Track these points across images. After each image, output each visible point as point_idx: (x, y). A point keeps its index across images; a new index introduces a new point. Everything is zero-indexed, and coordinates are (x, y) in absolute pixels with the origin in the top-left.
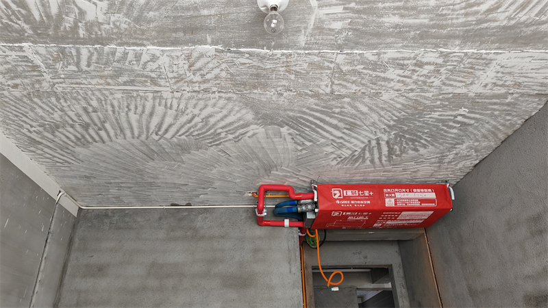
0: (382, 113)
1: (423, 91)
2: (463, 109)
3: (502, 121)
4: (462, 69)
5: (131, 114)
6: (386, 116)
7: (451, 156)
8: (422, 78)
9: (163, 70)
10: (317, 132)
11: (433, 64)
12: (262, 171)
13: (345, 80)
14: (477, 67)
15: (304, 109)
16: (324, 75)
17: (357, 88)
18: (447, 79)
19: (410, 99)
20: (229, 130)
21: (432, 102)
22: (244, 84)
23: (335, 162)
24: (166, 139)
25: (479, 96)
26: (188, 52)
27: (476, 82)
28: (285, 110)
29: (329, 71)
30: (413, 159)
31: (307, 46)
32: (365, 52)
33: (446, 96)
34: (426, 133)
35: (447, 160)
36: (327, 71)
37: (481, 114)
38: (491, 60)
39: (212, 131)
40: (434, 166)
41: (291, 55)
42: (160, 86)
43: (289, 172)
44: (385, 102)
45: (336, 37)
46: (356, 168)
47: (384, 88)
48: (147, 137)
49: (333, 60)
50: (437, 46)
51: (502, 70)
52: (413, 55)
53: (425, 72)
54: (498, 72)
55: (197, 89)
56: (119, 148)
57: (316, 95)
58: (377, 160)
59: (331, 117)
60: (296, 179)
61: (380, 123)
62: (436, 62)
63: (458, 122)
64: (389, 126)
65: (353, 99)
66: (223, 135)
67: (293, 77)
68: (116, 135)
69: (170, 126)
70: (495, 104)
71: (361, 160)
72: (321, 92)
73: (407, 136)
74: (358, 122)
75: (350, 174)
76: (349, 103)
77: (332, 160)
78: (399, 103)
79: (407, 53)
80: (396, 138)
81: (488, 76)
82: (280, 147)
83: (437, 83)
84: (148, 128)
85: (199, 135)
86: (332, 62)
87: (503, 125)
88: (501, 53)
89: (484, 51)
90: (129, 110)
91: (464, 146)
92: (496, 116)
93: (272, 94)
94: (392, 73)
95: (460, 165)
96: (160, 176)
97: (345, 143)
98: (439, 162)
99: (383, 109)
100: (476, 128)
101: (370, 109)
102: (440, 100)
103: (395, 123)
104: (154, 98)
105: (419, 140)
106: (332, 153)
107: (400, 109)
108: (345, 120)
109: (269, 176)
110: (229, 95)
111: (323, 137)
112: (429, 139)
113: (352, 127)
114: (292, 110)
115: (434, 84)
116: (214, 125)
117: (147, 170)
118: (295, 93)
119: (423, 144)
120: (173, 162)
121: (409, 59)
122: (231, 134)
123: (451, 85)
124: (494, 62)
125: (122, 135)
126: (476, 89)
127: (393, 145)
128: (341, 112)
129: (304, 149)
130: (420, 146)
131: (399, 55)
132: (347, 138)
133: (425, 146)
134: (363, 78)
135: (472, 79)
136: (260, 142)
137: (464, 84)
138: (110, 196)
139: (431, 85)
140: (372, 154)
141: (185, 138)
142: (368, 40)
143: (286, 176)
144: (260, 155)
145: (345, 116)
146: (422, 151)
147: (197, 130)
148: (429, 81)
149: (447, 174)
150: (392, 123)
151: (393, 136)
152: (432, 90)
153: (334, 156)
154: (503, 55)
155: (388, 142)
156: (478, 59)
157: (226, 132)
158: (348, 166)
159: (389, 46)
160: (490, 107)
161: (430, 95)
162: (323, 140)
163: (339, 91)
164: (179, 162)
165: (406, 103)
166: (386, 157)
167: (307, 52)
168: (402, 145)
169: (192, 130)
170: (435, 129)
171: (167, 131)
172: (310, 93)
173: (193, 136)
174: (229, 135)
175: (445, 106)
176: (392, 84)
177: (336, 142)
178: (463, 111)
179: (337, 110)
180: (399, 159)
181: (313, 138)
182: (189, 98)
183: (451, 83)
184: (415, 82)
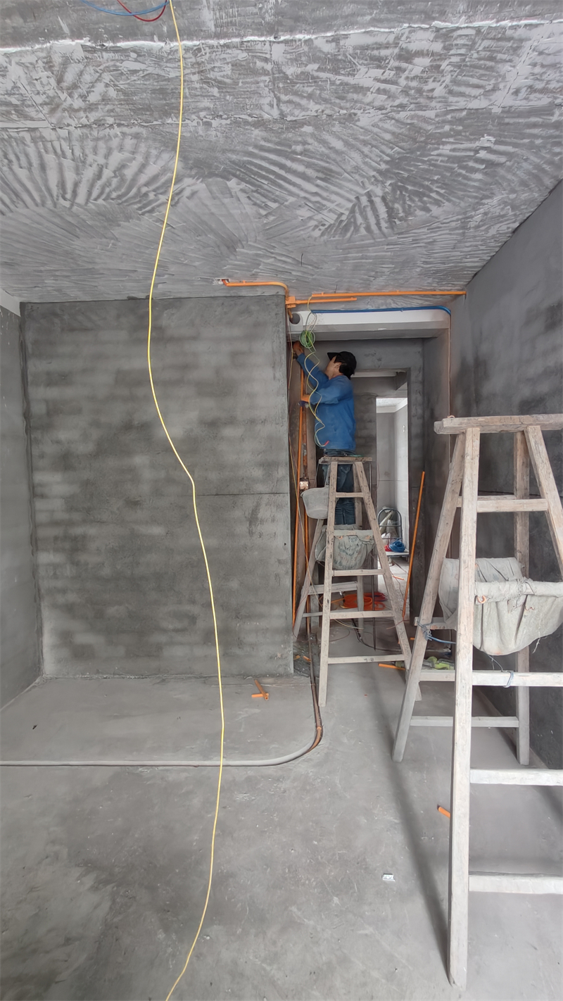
0: (366, 150)
1: (420, 107)
2: (487, 137)
3: (548, 156)
4: (476, 62)
5: (15, 167)
6: (372, 156)
7: (478, 218)
8: (414, 84)
9: (23, 91)
10: (280, 186)
11: (428, 55)
12: (224, 248)
13: (296, 93)
14: (499, 56)
15: (251, 149)
16: (262, 85)
17: (317, 107)
18: (454, 82)
19: (402, 123)
20: (158, 188)
21: (437, 128)
22: (147, 108)
23: (317, 233)
24: (79, 205)
25: (508, 112)
26: (44, 55)
27: (501, 86)
28: (224, 151)
29: (267, 78)
30: (425, 223)
31: (219, 29)
32: (313, 37)
33: (458, 115)
34: (437, 181)
35: (472, 224)
36: (263, 78)
37: (515, 145)
38: (521, 40)
39: (134, 191)
40: (458, 234)
41: (199, 50)
42: (32, 119)
43: (260, 249)
44: (366, 131)
45: (261, 9)
46: (349, 240)
47: (359, 105)
48: (55, 205)
49: (268, 56)
50: (428, 17)
51: (539, 59)
52: (391, 38)
53: (417, 70)
54: (534, 65)
55: (84, 121)
56: (28, 222)
57: (260, 123)
58: (374, 227)
59: (293, 160)
60: (273, 260)
61: (366, 168)
62: (431, 49)
63: (481, 161)
64: (380, 172)
65: (317, 127)
66: (152, 196)
67: (215, 91)
68: (13, 202)
69: (76, 185)
70: (535, 125)
71: (352, 228)
72: (266, 116)
73: (410, 188)
74: (334, 168)
75: (343, 249)
76: (313, 135)
77: (314, 230)
78: (386, 131)
79: (383, 33)
80: (394, 190)
81: (518, 72)
82: (235, 212)
83: (439, 91)
84: (49, 190)
85: (119, 197)
86: (266, 60)
87: (551, 163)
88: (536, 26)
89: (507, 23)
90: (10, 161)
91: (495, 201)
92: (539, 148)
93: (195, 123)
94: (366, 76)
95: (492, 232)
96: (97, 260)
97: (324, 202)
98: (463, 228)
99: (365, 143)
100: (509, 170)
101: (346, 143)
102: (450, 122)
103: (388, 167)
104: (34, 140)
105: (427, 193)
106: (310, 218)
107: (390, 142)
108: (314, 164)
109: (235, 256)
110: (135, 129)
111: (291, 194)
112: (442, 191)
113: (328, 175)
114: (233, 151)
115: (436, 94)
116: (134, 180)
117: (77, 252)
118: (228, 122)
119: (435, 200)
120: (104, 240)
121: (387, 46)
122: (161, 194)
123: (462, 94)
124: (527, 45)
125: (20, 202)
126: (502, 100)
127: (393, 202)
128: (305, 150)
129: (269, 214)
130: (430, 203)
131: (369, 40)
132: (325, 194)
133: (438, 203)
134: (322, 89)
135: (493, 81)
136: (206, 206)
137: (482, 91)
138: (49, 289)
139: (430, 94)
140: (365, 218)
141: (104, 203)
142: (313, 10)
143: (257, 255)
144: (214, 226)
145: (312, 158)
146: (435, 210)
147: (114, 190)
148: (426, 88)
149: (476, 246)
150: (383, 167)
151: (390, 188)
152: (433, 104)
153: (313, 223)
154: (539, 29)
155: (384, 199)
156: (499, 40)
157: (154, 191)
158: (337, 238)
159: (350, 21)
160: (528, 131)
161: (430, 114)
162: (291, 199)
163: (292, 115)
164: (112, 239)
165: (397, 131)
166: (386, 222)
167: (222, 42)
168: (404, 203)
169: (107, 190)
170: (448, 174)
171: (75, 193)
172: (250, 119)
173: (113, 199)
174: (160, 196)
175: (458, 133)
176: (369, 97)
177: (310, 201)
178: (487, 141)
179: (299, 148)
180: (405, 224)
181: (277, 196)
182: (82, 139)
183: (463, 89)
184: (405, 92)
